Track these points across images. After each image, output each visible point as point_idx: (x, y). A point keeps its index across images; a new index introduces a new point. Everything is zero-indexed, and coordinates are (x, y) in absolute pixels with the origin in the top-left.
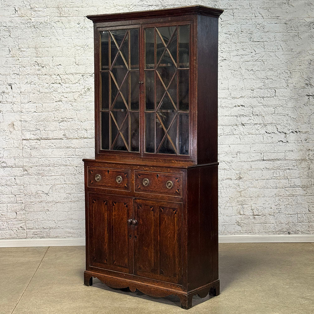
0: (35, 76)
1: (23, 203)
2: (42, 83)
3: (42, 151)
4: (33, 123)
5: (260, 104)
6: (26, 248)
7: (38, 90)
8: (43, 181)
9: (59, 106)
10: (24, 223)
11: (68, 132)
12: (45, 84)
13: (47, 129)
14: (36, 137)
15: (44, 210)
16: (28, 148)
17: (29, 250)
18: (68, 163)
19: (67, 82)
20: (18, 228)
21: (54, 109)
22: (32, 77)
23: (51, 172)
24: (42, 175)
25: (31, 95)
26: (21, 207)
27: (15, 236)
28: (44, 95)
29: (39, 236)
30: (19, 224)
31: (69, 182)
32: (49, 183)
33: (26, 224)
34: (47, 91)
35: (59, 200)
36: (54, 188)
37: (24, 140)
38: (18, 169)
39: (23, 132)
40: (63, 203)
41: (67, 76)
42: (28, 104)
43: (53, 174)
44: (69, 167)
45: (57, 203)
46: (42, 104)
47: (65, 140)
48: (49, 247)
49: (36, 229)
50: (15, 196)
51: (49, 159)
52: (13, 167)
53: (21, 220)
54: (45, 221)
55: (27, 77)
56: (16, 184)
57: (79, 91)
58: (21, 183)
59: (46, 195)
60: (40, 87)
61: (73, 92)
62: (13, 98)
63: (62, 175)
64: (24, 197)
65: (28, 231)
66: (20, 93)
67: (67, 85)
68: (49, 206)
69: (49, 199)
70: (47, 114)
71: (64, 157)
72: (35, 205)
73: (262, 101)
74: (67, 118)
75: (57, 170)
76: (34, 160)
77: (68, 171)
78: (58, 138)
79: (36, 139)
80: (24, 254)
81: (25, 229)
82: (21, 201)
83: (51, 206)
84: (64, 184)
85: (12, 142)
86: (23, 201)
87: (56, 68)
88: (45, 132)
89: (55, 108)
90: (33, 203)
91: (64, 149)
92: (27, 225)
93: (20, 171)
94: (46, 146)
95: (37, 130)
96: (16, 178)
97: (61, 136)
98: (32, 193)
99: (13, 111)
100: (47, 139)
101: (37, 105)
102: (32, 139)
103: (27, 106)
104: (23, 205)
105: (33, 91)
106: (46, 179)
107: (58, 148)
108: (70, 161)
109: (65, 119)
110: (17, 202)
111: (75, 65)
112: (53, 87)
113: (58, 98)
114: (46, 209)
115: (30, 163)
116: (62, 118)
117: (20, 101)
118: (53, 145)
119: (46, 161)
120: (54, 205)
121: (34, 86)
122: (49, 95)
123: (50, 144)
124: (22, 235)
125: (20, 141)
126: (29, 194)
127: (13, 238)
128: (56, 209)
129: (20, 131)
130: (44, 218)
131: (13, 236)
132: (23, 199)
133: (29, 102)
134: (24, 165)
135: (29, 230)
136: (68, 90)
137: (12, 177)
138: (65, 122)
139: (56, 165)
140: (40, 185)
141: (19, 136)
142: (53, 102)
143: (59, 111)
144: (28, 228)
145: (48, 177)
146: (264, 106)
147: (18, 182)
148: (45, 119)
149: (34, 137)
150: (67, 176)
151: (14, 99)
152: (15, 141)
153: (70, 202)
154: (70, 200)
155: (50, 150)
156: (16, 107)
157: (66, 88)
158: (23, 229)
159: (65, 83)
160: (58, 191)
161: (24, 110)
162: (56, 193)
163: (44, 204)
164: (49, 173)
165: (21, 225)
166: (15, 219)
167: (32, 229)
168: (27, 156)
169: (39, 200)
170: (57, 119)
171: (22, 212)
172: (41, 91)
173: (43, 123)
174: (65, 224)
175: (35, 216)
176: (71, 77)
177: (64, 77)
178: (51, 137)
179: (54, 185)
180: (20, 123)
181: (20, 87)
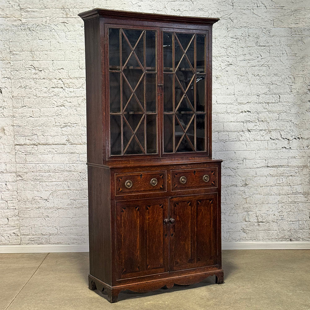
0: (31, 80)
1: (17, 209)
2: (40, 88)
3: (40, 156)
4: (28, 128)
5: (265, 110)
6: (20, 255)
7: (35, 94)
8: (41, 187)
9: (61, 111)
10: (18, 229)
11: (72, 138)
12: (43, 88)
13: (46, 135)
14: (32, 142)
15: (42, 216)
16: (23, 154)
17: (24, 256)
18: (73, 169)
19: (71, 86)
20: (10, 234)
21: (54, 114)
22: (28, 81)
23: (51, 178)
24: (40, 181)
25: (26, 99)
26: (14, 213)
27: (7, 242)
28: (43, 100)
29: (36, 242)
30: (11, 230)
31: (74, 188)
32: (48, 189)
33: (20, 230)
34: (45, 95)
35: (61, 206)
36: (56, 194)
37: (17, 145)
38: (9, 174)
39: (16, 137)
40: (66, 209)
41: (71, 80)
42: (22, 109)
43: (54, 180)
44: (73, 173)
45: (59, 209)
46: (40, 108)
47: (69, 146)
48: (49, 253)
49: (33, 235)
50: (7, 201)
51: (49, 165)
52: (3, 173)
53: (14, 226)
54: (44, 227)
55: (21, 81)
56: (7, 189)
57: (83, 95)
58: (13, 188)
59: (45, 201)
60: (37, 91)
61: (78, 97)
62: (3, 102)
63: (65, 180)
64: (17, 203)
65: (22, 237)
66: (11, 98)
67: (71, 90)
68: (49, 212)
69: (48, 205)
70: (45, 119)
71: (68, 162)
72: (32, 211)
73: (267, 107)
74: (71, 124)
75: (59, 176)
76: (30, 166)
77: (72, 177)
78: (59, 143)
79: (32, 145)
80: (17, 260)
81: (19, 235)
82: (14, 206)
83: (52, 212)
84: (68, 190)
85: (3, 147)
86: (16, 207)
87: (57, 71)
88: (44, 137)
89: (56, 113)
90: (28, 209)
91: (67, 154)
92: (22, 231)
93: (12, 177)
94: (45, 152)
95: (33, 136)
96: (7, 183)
97: (64, 141)
98: (28, 199)
99: (3, 116)
100: (46, 145)
101: (34, 110)
102: (27, 144)
103: (20, 110)
104: (17, 211)
105: (28, 96)
106: (44, 185)
107: (60, 154)
108: (75, 167)
109: (69, 124)
110: (9, 208)
111: (79, 69)
112: (53, 91)
113: (60, 102)
114: (45, 215)
115: (25, 169)
116: (65, 123)
117: (11, 105)
118: (54, 151)
119: (45, 166)
120: (55, 212)
121: (30, 90)
122: (49, 100)
123: (50, 150)
124: (16, 241)
125: (12, 146)
126: (24, 199)
127: (4, 244)
128: (57, 215)
129: (12, 137)
130: (43, 224)
131: (4, 242)
132: (16, 205)
133: (23, 107)
134: (18, 170)
135: (24, 237)
136: (73, 94)
137: (2, 183)
138: (69, 128)
139: (57, 171)
140: (38, 191)
141: (12, 142)
142: (54, 107)
143: (61, 116)
144: (22, 234)
145: (47, 183)
146: (269, 112)
147: (10, 187)
148: (44, 124)
149: (30, 142)
150: (71, 182)
151: (5, 104)
152: (5, 146)
153: (74, 208)
154: (75, 206)
155: (50, 156)
156: (7, 111)
157: (69, 93)
158: (16, 235)
159: (68, 87)
160: (60, 197)
161: (17, 115)
162: (57, 199)
163: (42, 210)
164: (49, 179)
165: (14, 231)
166: (7, 225)
167: (28, 235)
168: (20, 161)
169: (36, 206)
170: (59, 124)
171: (14, 218)
172: (38, 96)
173: (41, 128)
174: (69, 231)
175: (31, 222)
176: (74, 81)
177: (68, 81)
178: (51, 142)
179: (56, 191)
180: (12, 127)
181: (11, 91)
